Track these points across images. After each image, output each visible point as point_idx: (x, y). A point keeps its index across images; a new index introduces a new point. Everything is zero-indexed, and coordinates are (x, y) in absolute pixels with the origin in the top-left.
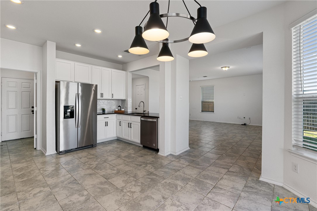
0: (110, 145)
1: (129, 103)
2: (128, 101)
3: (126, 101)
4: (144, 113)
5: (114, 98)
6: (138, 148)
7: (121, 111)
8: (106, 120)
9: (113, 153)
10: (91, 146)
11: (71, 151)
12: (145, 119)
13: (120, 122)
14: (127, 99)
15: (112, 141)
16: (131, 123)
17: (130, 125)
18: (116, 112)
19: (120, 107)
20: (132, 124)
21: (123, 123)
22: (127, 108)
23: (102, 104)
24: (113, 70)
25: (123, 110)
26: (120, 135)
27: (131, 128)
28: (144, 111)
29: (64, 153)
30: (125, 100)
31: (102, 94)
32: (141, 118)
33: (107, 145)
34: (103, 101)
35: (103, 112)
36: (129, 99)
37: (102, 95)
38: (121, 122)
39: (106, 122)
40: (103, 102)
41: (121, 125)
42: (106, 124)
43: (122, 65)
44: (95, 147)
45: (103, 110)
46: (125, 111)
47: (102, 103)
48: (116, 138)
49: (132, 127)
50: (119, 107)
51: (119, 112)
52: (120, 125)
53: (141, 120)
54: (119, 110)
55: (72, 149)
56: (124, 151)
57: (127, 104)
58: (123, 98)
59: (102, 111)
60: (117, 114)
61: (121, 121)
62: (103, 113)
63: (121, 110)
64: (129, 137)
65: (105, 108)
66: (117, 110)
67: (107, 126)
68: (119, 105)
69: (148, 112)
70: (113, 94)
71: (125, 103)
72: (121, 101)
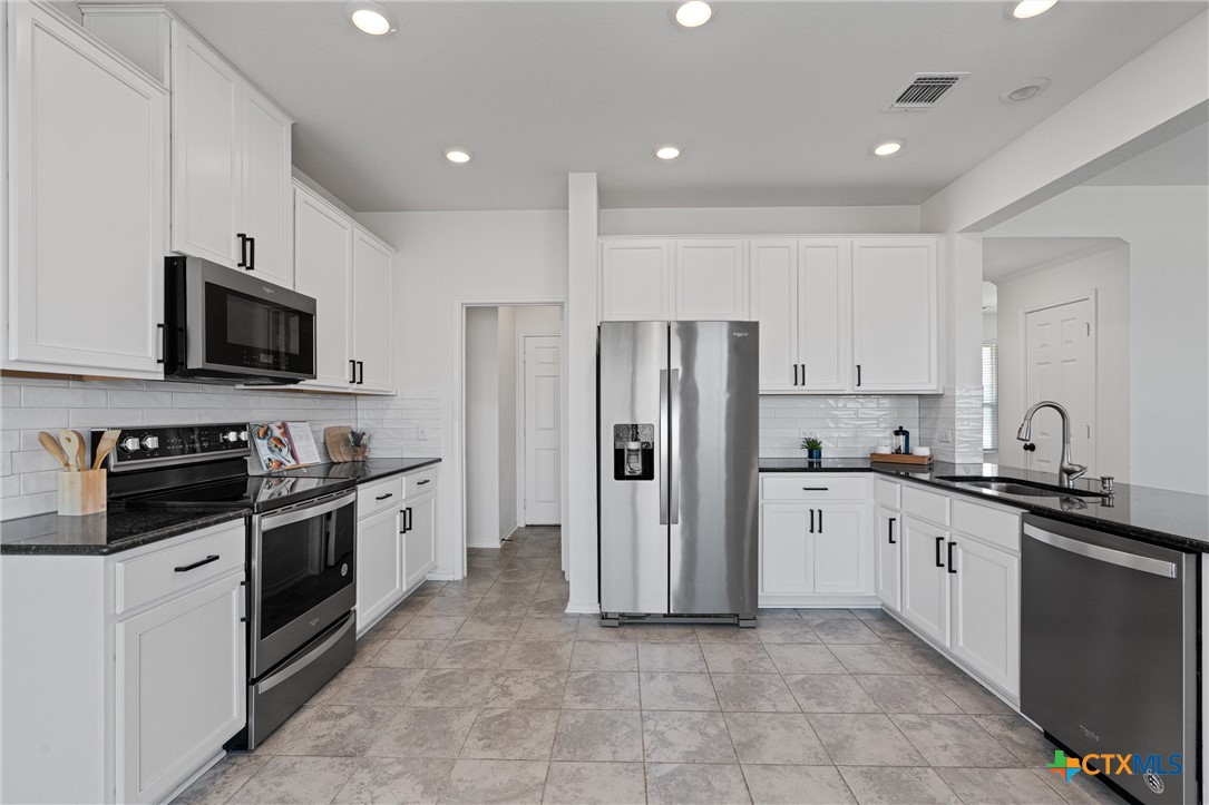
0: (829, 639)
1: (959, 414)
2: (959, 404)
3: (944, 403)
5: (865, 388)
6: (996, 729)
7: (907, 459)
8: (816, 501)
9: (810, 705)
10: (731, 621)
11: (648, 620)
12: (1063, 542)
13: (892, 520)
14: (947, 393)
15: (848, 616)
16: (951, 544)
17: (944, 555)
18: (879, 465)
19: (906, 434)
20: (958, 552)
21: (907, 531)
22: (949, 442)
24: (861, 240)
25: (923, 451)
27: (951, 570)
28: (1070, 473)
29: (616, 623)
30: (939, 396)
31: (800, 370)
32: (1024, 520)
33: (810, 637)
35: (811, 456)
36: (958, 393)
37: (799, 374)
38: (896, 525)
39: (813, 512)
41: (896, 538)
42: (816, 522)
43: (919, 207)
44: (749, 631)
45: (813, 448)
46: (939, 457)
48: (876, 605)
49: (957, 566)
50: (897, 433)
51: (896, 466)
52: (892, 542)
53: (1026, 540)
54: (898, 451)
55: (648, 615)
56: (884, 721)
57: (952, 421)
58: (929, 387)
59: (805, 453)
60: (879, 475)
61: (898, 517)
62: (811, 464)
63: (907, 452)
65: (818, 439)
66: (885, 450)
67: (820, 531)
68: (901, 428)
69: (1103, 483)
70: (859, 367)
71: (940, 416)
72: (917, 401)
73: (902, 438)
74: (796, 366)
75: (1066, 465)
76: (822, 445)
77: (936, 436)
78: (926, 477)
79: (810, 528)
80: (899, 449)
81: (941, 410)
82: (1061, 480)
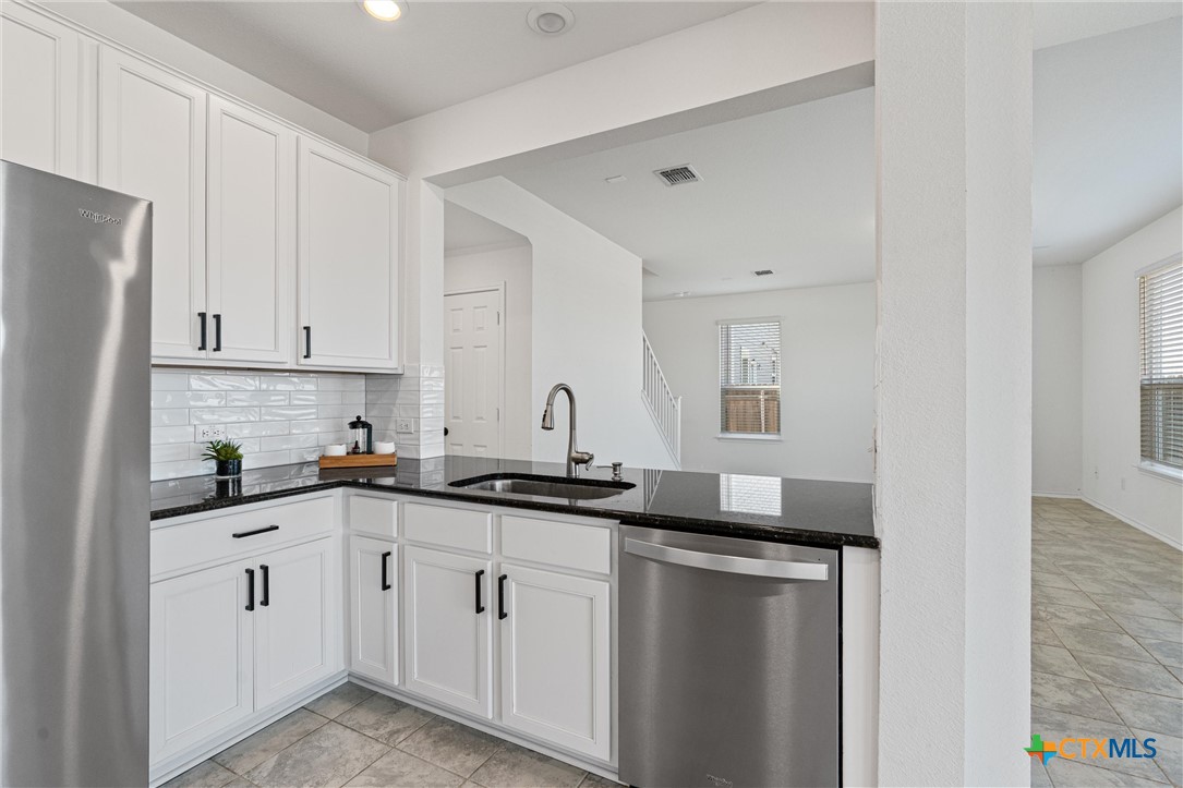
1: (425, 399)
2: (425, 384)
3: (403, 385)
4: (581, 472)
5: (315, 361)
7: (368, 461)
8: (255, 553)
13: (385, 556)
14: (407, 374)
15: (312, 724)
16: (501, 579)
17: (488, 594)
18: (334, 475)
19: (367, 426)
21: (413, 570)
22: (410, 433)
23: (211, 409)
25: (385, 448)
26: (386, 661)
27: (502, 615)
28: (578, 461)
30: (397, 377)
31: (211, 323)
34: (223, 382)
35: (222, 470)
36: (425, 373)
37: (209, 329)
38: (393, 562)
39: (251, 573)
40: (220, 394)
41: (393, 579)
42: (258, 589)
43: (366, 136)
45: (226, 460)
46: (401, 454)
47: (214, 402)
49: (511, 606)
50: (354, 425)
52: (385, 587)
54: (355, 450)
57: (415, 406)
58: (389, 364)
59: (213, 466)
61: (395, 551)
62: (222, 486)
63: (370, 451)
64: (478, 691)
65: (236, 443)
66: (340, 451)
67: (265, 602)
68: (359, 418)
69: (615, 470)
70: (307, 329)
71: (398, 401)
72: (363, 381)
73: (360, 434)
74: (203, 316)
75: (574, 454)
76: (240, 451)
77: (392, 426)
78: (389, 481)
79: (246, 602)
80: (357, 446)
81: (400, 395)
82: (569, 471)
